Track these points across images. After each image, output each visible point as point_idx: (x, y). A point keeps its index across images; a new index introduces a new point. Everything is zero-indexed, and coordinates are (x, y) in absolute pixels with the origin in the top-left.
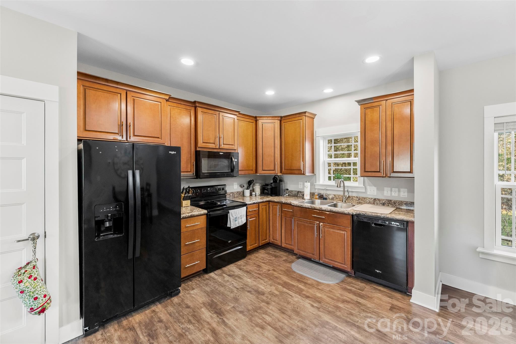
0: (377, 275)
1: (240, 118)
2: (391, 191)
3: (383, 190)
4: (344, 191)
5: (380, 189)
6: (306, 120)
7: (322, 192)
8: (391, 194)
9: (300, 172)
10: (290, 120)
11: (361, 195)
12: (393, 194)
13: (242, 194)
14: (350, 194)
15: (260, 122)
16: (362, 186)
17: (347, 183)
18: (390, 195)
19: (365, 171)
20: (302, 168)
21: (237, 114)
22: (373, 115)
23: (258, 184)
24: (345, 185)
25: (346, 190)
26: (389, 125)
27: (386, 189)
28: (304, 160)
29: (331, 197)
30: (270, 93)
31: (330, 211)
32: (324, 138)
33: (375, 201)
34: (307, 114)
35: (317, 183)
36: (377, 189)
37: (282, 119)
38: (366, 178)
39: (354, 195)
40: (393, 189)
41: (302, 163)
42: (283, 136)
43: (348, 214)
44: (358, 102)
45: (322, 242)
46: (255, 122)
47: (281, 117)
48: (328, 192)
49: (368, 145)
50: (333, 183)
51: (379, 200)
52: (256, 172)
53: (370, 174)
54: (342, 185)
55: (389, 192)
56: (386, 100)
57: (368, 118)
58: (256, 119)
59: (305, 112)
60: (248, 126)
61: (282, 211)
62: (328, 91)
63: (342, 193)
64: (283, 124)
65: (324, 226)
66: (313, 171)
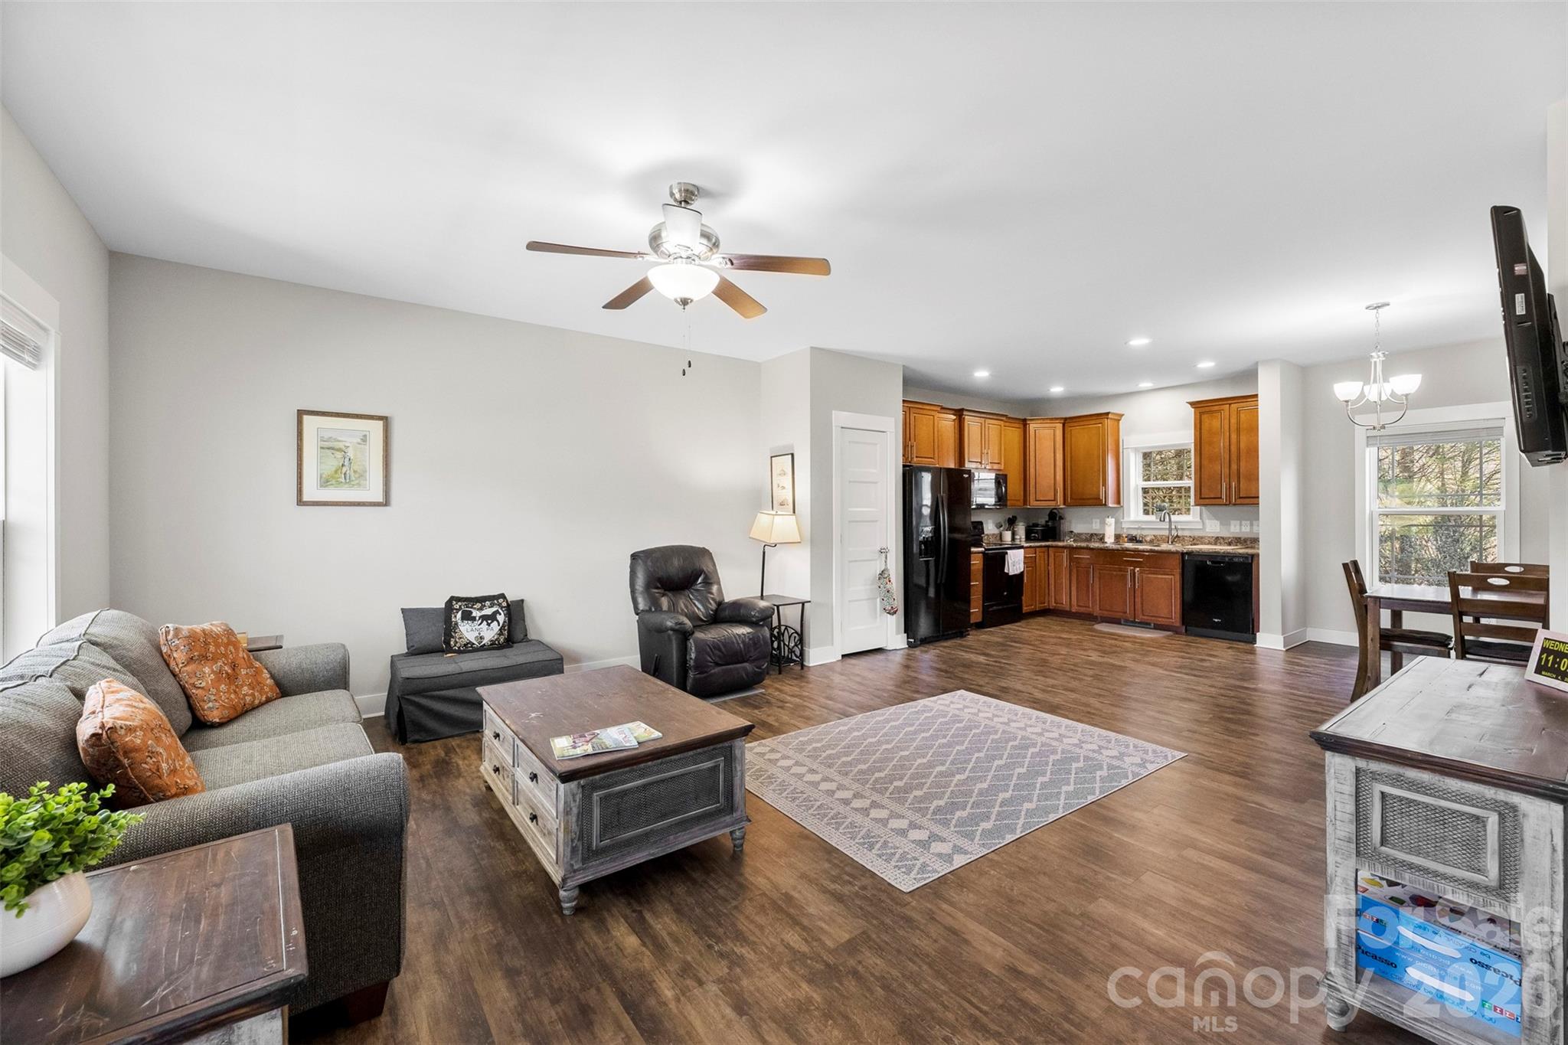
0: (1216, 626)
1: (1007, 424)
2: (1241, 525)
3: (1230, 525)
4: (1170, 529)
5: (1225, 523)
6: (1109, 423)
7: (1134, 533)
8: (1241, 529)
9: (1097, 502)
10: (1082, 423)
11: (1197, 534)
12: (1243, 529)
13: (998, 538)
14: (1180, 533)
15: (1032, 427)
16: (1198, 519)
17: (1174, 518)
18: (1238, 531)
19: (1201, 498)
20: (1102, 497)
21: (1004, 418)
22: (1213, 423)
23: (1021, 524)
24: (1172, 519)
25: (1173, 527)
26: (1234, 436)
27: (1233, 523)
28: (1105, 484)
29: (1148, 539)
30: (1057, 390)
31: (1151, 551)
32: (1136, 450)
33: (1217, 540)
34: (1110, 416)
35: (1126, 519)
36: (1221, 524)
37: (1066, 422)
38: (1203, 508)
39: (1187, 533)
40: (1243, 522)
41: (1102, 489)
42: (1068, 448)
43: (1177, 552)
44: (1192, 404)
45: (1138, 594)
46: (1022, 426)
47: (1066, 419)
48: (1145, 533)
49: (1205, 462)
50: (1152, 518)
51: (1223, 538)
52: (1025, 502)
53: (1207, 502)
54: (1167, 519)
55: (1238, 527)
56: (1230, 404)
57: (1205, 426)
58: (1024, 423)
59: (1108, 414)
60: (1014, 434)
61: (1071, 559)
62: (1146, 385)
63: (1166, 533)
64: (1068, 429)
65: (1141, 572)
66: (1118, 502)
